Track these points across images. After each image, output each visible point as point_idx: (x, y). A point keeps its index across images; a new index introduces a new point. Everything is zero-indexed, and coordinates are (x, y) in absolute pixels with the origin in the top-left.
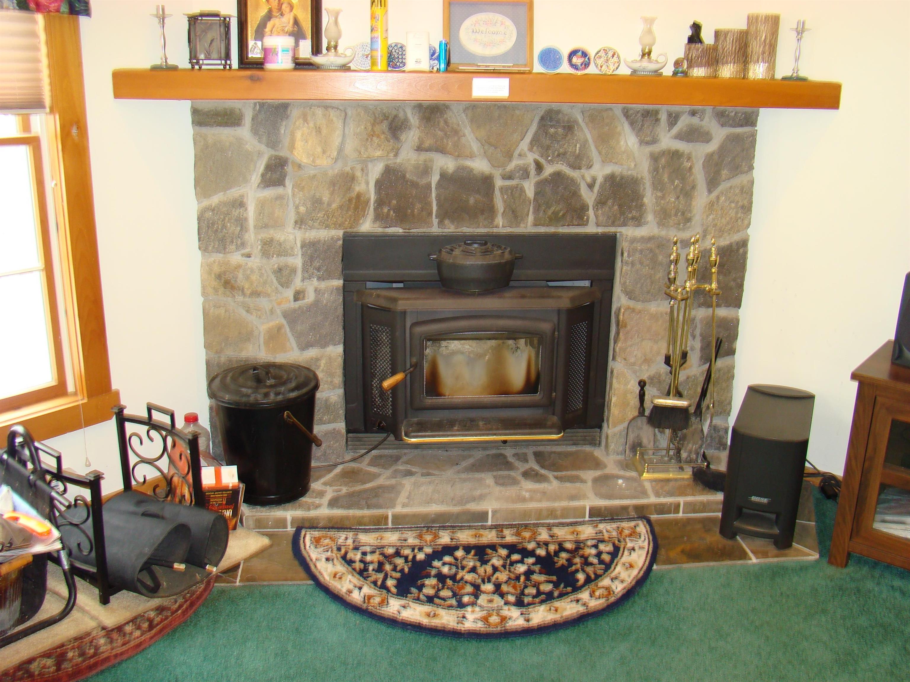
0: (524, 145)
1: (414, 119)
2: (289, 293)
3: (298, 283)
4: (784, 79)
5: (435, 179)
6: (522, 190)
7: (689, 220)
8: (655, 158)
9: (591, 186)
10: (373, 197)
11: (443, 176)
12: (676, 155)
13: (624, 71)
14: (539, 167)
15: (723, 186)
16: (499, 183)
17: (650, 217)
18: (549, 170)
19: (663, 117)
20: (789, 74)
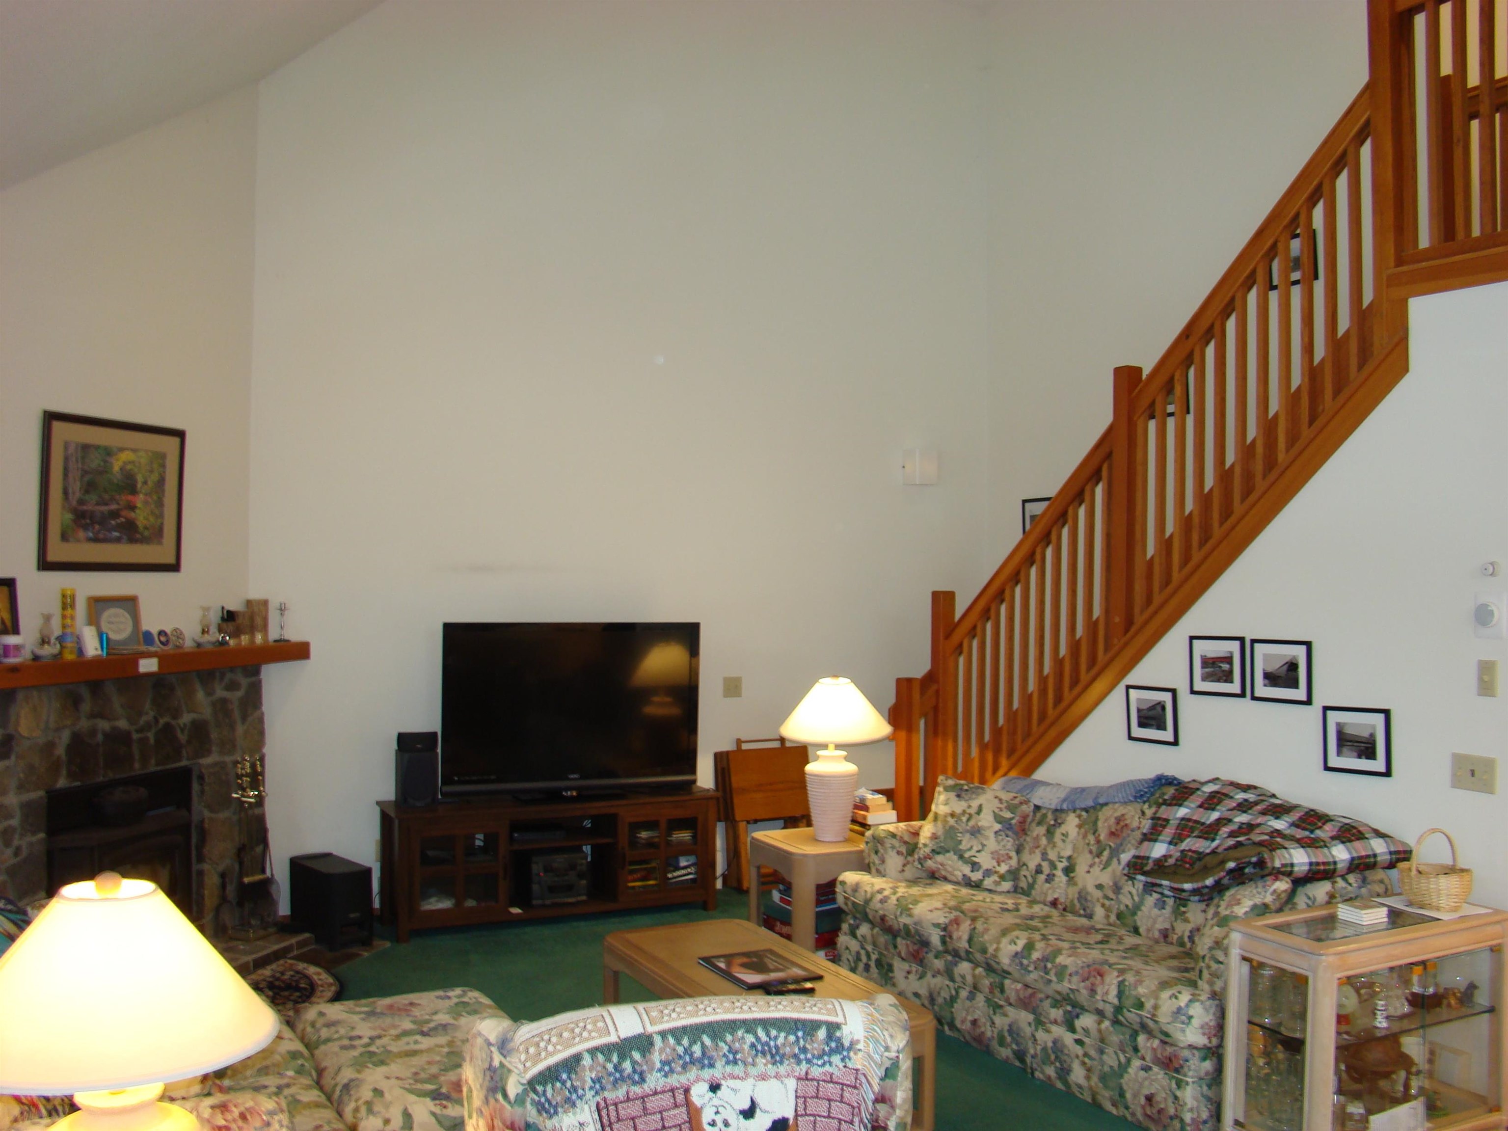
0: (148, 706)
1: (85, 692)
2: (9, 852)
3: (16, 842)
4: (275, 641)
5: (100, 737)
6: (147, 739)
7: (234, 746)
8: (214, 704)
9: (182, 730)
10: (64, 757)
11: (106, 735)
12: (224, 701)
13: (189, 644)
14: (156, 720)
15: (250, 719)
16: (135, 736)
17: (214, 748)
18: (162, 721)
19: (218, 674)
20: (277, 637)
